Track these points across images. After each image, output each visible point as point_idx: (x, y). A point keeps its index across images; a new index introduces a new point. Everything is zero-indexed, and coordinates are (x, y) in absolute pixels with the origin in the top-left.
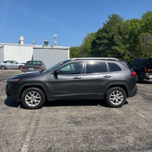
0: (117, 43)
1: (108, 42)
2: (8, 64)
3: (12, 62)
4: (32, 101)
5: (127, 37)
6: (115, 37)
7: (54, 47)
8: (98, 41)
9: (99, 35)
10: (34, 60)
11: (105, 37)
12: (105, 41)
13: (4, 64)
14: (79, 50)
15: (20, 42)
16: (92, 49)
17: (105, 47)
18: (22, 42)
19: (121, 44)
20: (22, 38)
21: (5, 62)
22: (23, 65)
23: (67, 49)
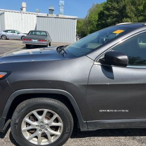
0: (129, 14)
1: (118, 13)
2: (9, 34)
3: (14, 32)
4: (39, 133)
5: (141, 8)
6: (127, 8)
7: (60, 16)
8: (106, 12)
9: (108, 5)
10: (37, 30)
11: (114, 8)
12: (115, 12)
13: (4, 33)
14: (83, 22)
15: (22, 9)
16: (98, 21)
17: (115, 19)
18: (24, 9)
19: (134, 16)
20: (24, 5)
21: (6, 31)
22: (25, 35)
23: (75, 19)
